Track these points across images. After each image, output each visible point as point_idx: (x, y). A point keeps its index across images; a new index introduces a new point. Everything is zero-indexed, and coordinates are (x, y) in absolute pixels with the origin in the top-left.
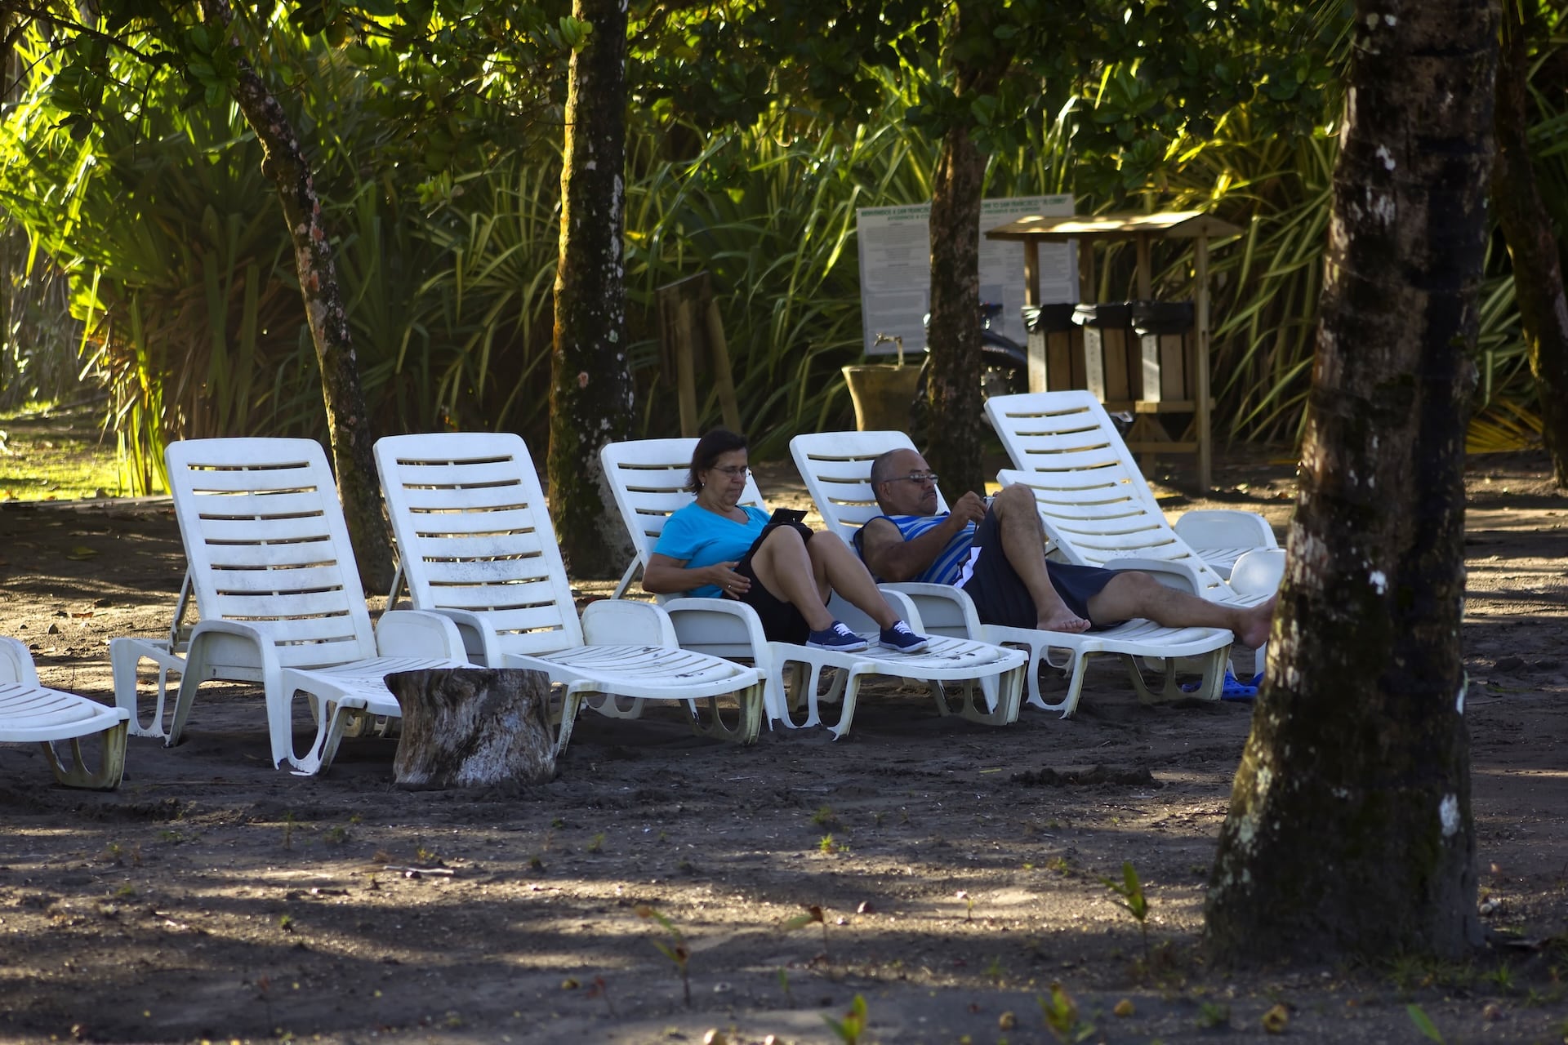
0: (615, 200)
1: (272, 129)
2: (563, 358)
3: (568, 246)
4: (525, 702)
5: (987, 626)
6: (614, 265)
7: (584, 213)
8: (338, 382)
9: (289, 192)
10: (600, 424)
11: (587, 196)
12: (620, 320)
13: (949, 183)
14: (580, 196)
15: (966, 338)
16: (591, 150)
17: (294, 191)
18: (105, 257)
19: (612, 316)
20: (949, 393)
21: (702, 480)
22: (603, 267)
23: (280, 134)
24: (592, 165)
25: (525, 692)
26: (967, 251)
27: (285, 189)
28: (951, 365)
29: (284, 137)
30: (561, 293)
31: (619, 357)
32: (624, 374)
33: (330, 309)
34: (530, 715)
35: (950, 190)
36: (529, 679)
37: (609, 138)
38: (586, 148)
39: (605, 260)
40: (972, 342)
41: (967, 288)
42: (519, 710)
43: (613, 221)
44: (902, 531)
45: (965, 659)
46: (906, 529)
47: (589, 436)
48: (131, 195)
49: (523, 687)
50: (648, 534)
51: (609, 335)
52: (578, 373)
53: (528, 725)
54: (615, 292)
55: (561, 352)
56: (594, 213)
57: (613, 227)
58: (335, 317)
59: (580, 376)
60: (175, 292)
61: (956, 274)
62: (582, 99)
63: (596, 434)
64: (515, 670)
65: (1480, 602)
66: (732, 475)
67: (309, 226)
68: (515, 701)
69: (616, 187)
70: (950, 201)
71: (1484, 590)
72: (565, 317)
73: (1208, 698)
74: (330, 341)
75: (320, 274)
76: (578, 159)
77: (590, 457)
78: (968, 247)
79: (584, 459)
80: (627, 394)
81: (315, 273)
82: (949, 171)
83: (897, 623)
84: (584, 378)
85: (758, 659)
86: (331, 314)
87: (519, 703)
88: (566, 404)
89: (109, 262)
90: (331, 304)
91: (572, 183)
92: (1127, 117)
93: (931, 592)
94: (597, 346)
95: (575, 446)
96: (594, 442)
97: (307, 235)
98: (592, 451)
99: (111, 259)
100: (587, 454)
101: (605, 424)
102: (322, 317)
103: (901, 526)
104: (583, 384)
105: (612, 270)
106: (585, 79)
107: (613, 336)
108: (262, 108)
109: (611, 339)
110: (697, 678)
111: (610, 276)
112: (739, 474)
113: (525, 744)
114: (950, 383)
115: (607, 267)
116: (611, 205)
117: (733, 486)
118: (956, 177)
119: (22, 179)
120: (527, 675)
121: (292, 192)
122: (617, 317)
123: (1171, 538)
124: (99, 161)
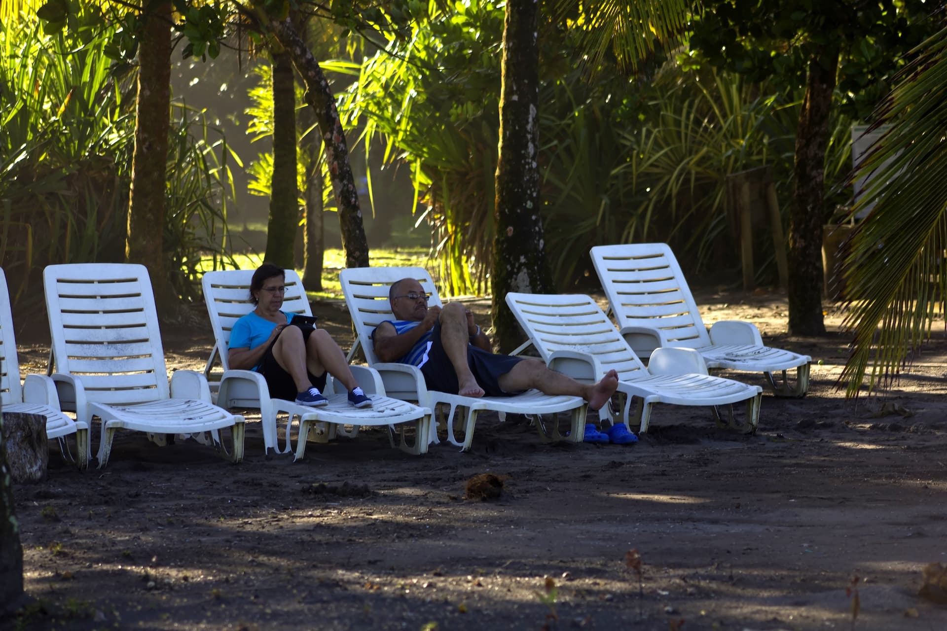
0: (530, 120)
1: (310, 74)
2: (498, 218)
3: (502, 148)
4: (19, 434)
5: (431, 392)
6: (530, 161)
7: (511, 127)
8: (349, 230)
9: (320, 113)
10: (519, 259)
11: (512, 117)
12: (535, 194)
13: (807, 111)
14: (509, 117)
15: (813, 209)
16: (515, 88)
17: (323, 112)
18: (424, 152)
19: (529, 192)
20: (801, 243)
21: (256, 296)
22: (523, 162)
23: (314, 77)
24: (515, 98)
25: (18, 427)
26: (816, 154)
27: (318, 111)
28: (803, 226)
29: (317, 78)
30: (499, 177)
31: (534, 217)
32: (537, 229)
33: (344, 185)
34: (22, 441)
35: (808, 115)
36: (23, 419)
37: (526, 81)
38: (512, 87)
39: (524, 157)
40: (816, 211)
41: (815, 177)
42: (14, 438)
43: (529, 133)
44: (397, 330)
45: (388, 412)
46: (400, 329)
47: (513, 266)
48: (438, 114)
49: (18, 424)
50: (224, 329)
51: (526, 204)
52: (507, 227)
53: (20, 448)
54: (531, 177)
55: (498, 214)
56: (517, 128)
57: (529, 136)
58: (348, 190)
59: (508, 229)
60: (466, 174)
61: (808, 169)
62: (509, 56)
63: (517, 265)
64: (15, 414)
65: (912, 382)
66: (273, 292)
67: (332, 133)
68: (11, 433)
69: (531, 112)
70: (807, 123)
71: (932, 376)
72: (501, 192)
73: (574, 441)
74: (344, 205)
75: (338, 164)
76: (508, 94)
77: (513, 280)
78: (817, 152)
79: (509, 281)
80: (539, 241)
81: (335, 163)
82: (808, 104)
83: (355, 389)
84: (510, 230)
85: (262, 409)
86: (345, 188)
87: (14, 434)
88: (500, 246)
89: (426, 155)
90: (345, 182)
91: (504, 108)
92: (865, 70)
93: (402, 369)
94: (519, 211)
95: (505, 273)
96: (515, 270)
97: (331, 139)
98: (514, 276)
99: (427, 153)
100: (511, 278)
101: (523, 259)
102: (340, 190)
103: (397, 327)
104: (510, 234)
105: (528, 163)
106: (511, 44)
107: (529, 204)
108: (304, 61)
109: (528, 206)
110: (198, 420)
111: (527, 167)
112: (278, 292)
113: (16, 460)
114: (802, 237)
115: (525, 161)
116: (528, 123)
117: (276, 300)
118: (812, 107)
119: (383, 104)
120: (22, 416)
121: (322, 112)
122: (532, 193)
123: (617, 338)
124: (419, 93)
